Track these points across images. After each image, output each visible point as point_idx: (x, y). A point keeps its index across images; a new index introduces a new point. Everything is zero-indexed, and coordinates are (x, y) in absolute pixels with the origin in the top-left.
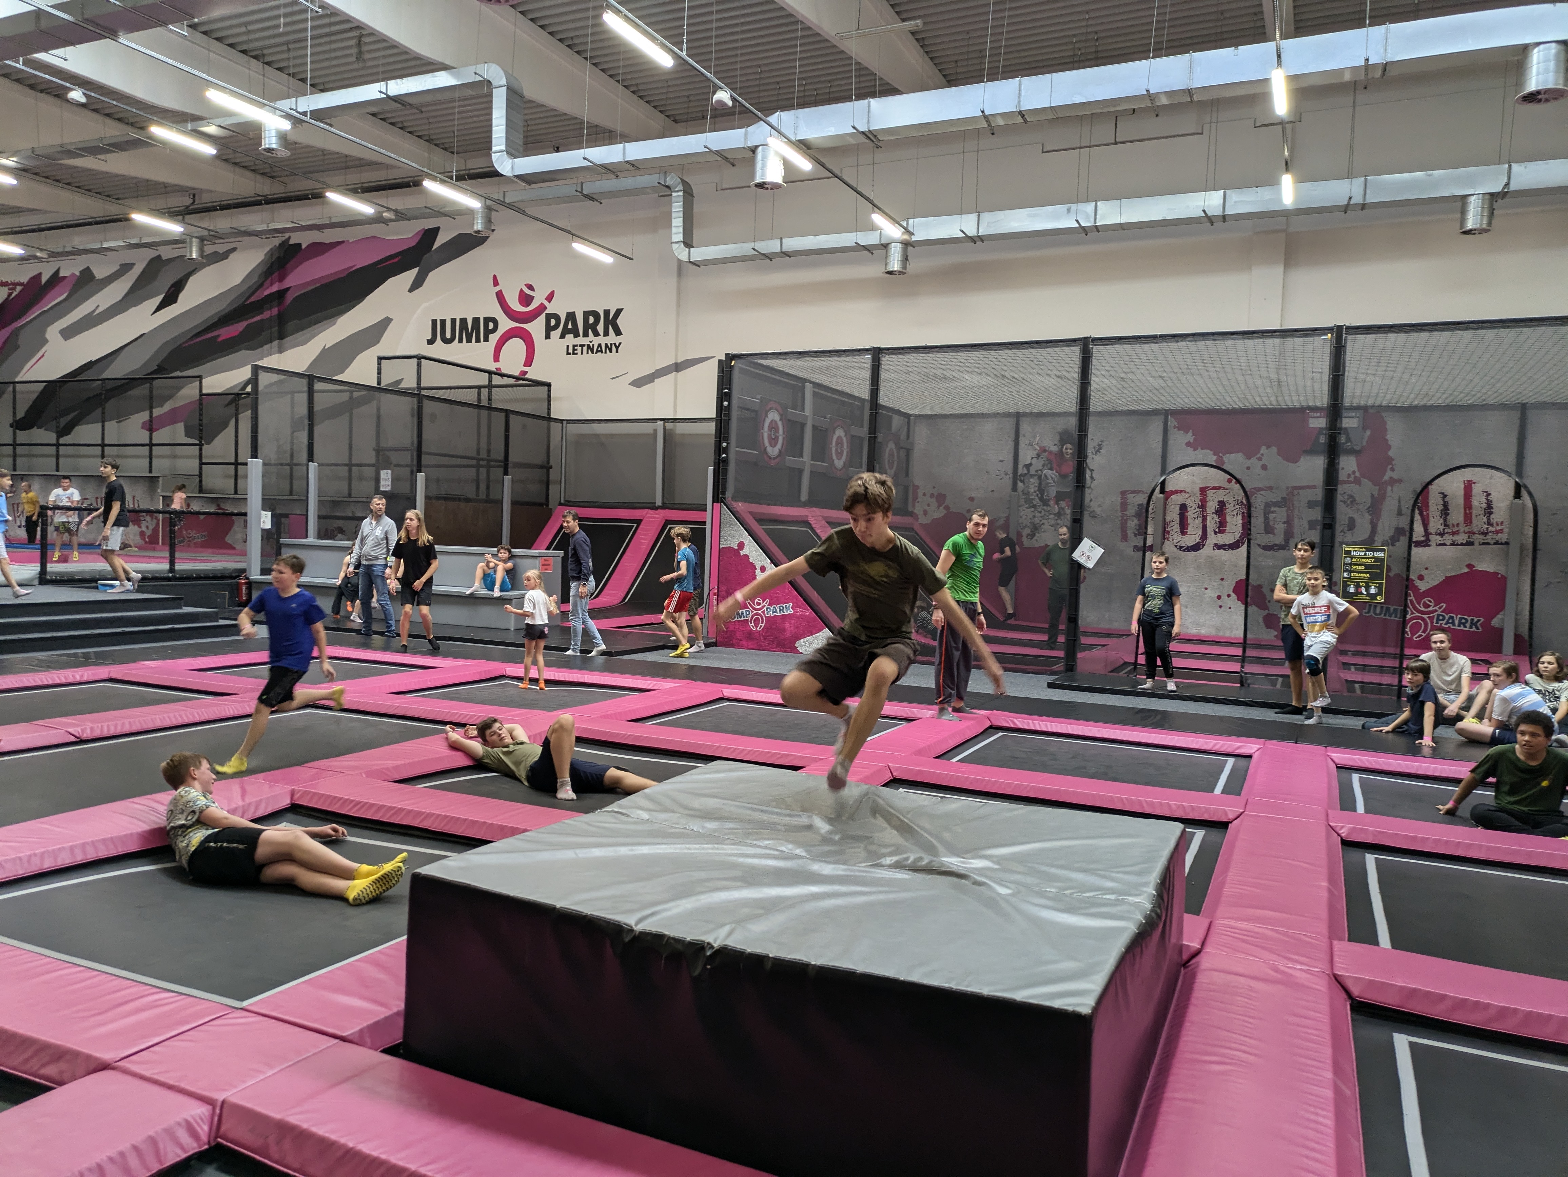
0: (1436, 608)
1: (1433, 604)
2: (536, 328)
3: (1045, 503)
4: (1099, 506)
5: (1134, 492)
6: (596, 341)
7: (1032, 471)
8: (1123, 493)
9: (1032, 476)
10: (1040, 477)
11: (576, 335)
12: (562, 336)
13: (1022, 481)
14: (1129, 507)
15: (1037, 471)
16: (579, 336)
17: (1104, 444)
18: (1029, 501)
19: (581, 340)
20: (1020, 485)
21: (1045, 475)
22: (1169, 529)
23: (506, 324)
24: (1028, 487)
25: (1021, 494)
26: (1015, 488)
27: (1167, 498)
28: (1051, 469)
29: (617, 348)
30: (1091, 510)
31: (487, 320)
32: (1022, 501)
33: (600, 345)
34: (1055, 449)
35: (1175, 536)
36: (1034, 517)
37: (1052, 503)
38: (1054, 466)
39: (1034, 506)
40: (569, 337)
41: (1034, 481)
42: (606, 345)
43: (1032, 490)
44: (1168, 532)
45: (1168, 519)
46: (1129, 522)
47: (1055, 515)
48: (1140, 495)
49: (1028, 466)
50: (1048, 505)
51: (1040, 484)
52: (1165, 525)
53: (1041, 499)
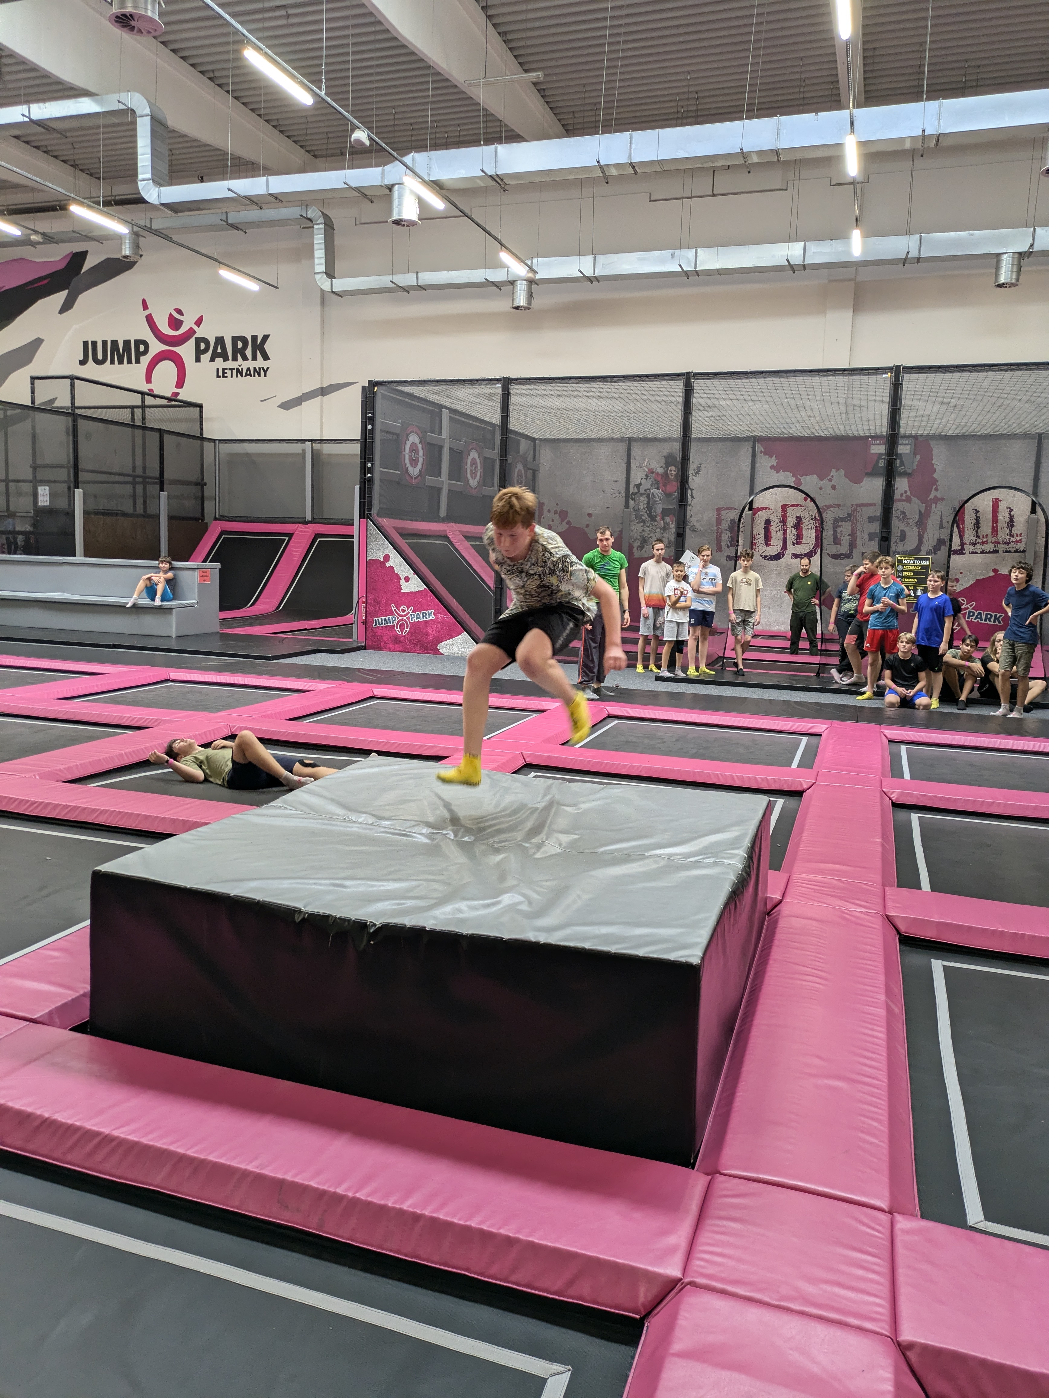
0: (968, 606)
1: (965, 603)
2: (186, 351)
3: (653, 518)
4: (698, 521)
5: (727, 509)
6: (245, 365)
7: (642, 491)
8: (718, 510)
9: (642, 494)
10: (648, 496)
11: (226, 359)
12: (212, 360)
13: (632, 499)
14: (723, 522)
15: (646, 490)
16: (229, 360)
17: (703, 466)
18: (639, 517)
19: (230, 364)
20: (631, 502)
21: (652, 493)
22: (756, 541)
23: (156, 347)
24: (638, 504)
25: (632, 510)
26: (627, 506)
27: (754, 514)
28: (658, 488)
29: (265, 372)
30: (691, 524)
31: (138, 342)
32: (633, 517)
33: (248, 369)
34: (661, 471)
35: (761, 547)
36: (643, 530)
37: (658, 518)
38: (661, 485)
39: (644, 521)
40: (219, 361)
41: (643, 499)
42: (255, 369)
43: (642, 508)
44: (755, 544)
45: (755, 532)
46: (723, 535)
47: (661, 529)
48: (733, 511)
49: (638, 486)
50: (655, 520)
51: (649, 502)
52: (752, 537)
53: (650, 515)
